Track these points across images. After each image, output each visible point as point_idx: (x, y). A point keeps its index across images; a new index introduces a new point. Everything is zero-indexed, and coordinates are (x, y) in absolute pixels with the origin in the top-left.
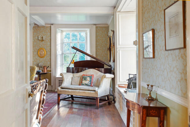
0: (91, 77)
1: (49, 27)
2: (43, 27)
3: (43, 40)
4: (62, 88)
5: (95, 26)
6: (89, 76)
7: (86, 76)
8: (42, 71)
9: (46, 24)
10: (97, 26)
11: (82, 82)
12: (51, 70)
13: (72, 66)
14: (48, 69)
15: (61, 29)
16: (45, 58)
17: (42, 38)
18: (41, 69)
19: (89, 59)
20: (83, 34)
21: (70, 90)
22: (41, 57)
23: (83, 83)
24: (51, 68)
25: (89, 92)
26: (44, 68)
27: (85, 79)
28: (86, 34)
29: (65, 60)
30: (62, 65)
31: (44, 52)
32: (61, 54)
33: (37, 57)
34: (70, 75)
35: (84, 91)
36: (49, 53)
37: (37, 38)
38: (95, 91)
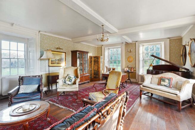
0: (170, 79)
1: (134, 43)
2: (131, 44)
3: (131, 52)
4: (144, 86)
5: (169, 39)
6: (167, 79)
7: (165, 78)
8: (131, 70)
9: (133, 42)
10: (171, 39)
11: (160, 83)
12: (136, 70)
13: (151, 68)
14: (134, 69)
15: (142, 44)
16: (132, 63)
17: (130, 50)
18: (130, 69)
19: (163, 63)
20: (158, 46)
21: (150, 89)
22: (130, 62)
23: (162, 84)
24: (136, 68)
25: (170, 94)
26: (132, 69)
27: (164, 81)
28: (161, 46)
29: (145, 63)
30: (143, 66)
31: (132, 59)
32: (142, 60)
33: (127, 62)
34: (150, 76)
35: (164, 92)
36: (135, 60)
37: (127, 50)
38: (177, 95)
